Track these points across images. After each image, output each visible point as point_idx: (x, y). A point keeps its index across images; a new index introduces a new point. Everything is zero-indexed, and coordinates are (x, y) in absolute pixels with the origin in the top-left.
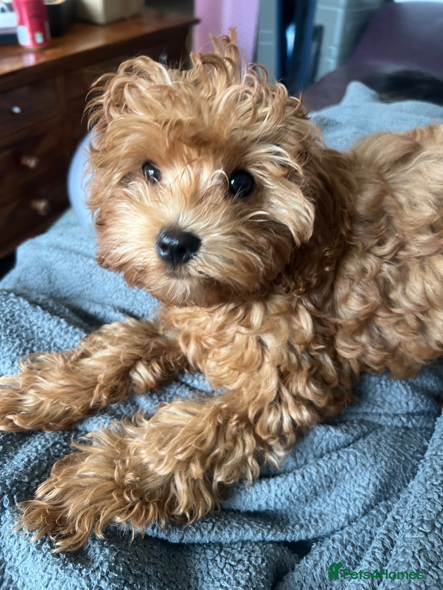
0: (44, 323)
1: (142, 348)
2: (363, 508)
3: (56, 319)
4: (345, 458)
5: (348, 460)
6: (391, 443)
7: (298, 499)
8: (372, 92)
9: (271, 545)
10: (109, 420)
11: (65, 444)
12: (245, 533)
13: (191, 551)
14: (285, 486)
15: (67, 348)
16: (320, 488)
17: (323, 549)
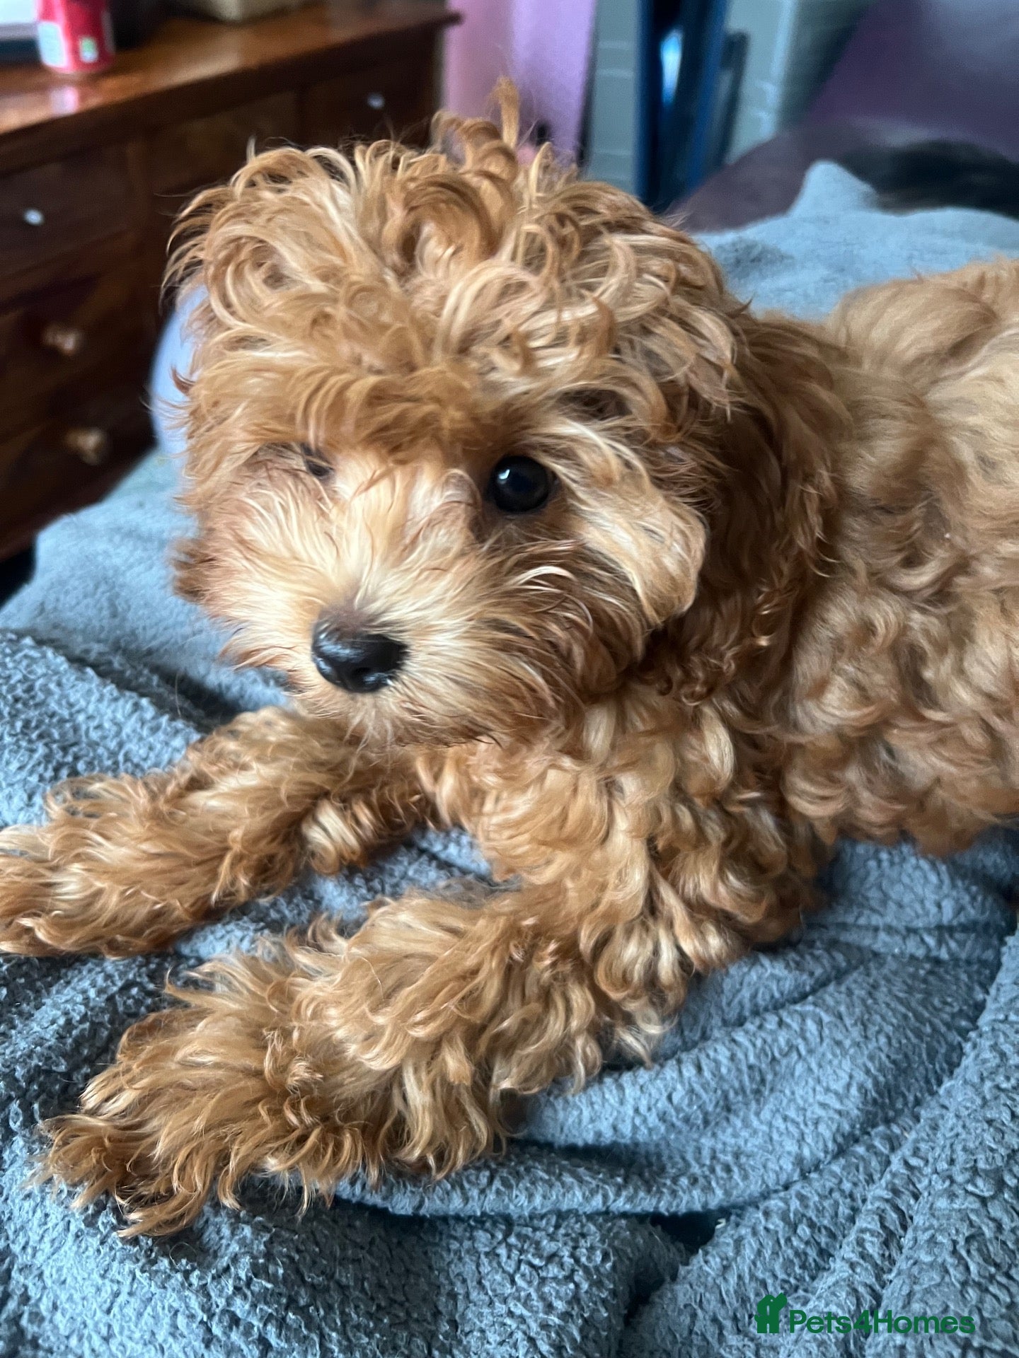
0: (103, 706)
1: (331, 770)
2: (835, 1140)
3: (131, 697)
4: (795, 1026)
5: (802, 1030)
6: (901, 995)
7: (687, 1120)
8: (864, 188)
9: (623, 1222)
10: (251, 934)
11: (151, 986)
12: (564, 1195)
13: (441, 1234)
14: (657, 1090)
15: (156, 765)
16: (736, 1093)
17: (743, 1231)
